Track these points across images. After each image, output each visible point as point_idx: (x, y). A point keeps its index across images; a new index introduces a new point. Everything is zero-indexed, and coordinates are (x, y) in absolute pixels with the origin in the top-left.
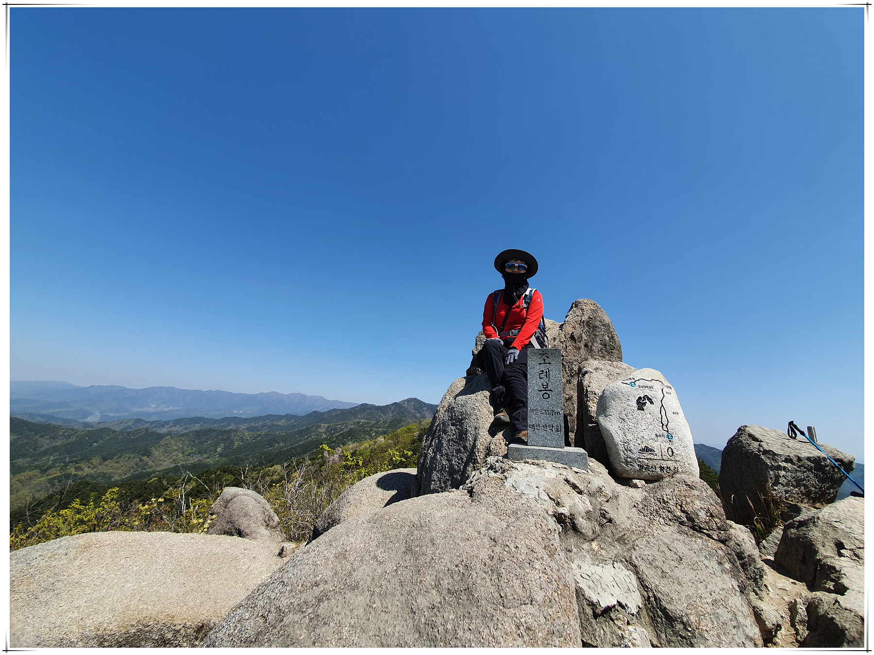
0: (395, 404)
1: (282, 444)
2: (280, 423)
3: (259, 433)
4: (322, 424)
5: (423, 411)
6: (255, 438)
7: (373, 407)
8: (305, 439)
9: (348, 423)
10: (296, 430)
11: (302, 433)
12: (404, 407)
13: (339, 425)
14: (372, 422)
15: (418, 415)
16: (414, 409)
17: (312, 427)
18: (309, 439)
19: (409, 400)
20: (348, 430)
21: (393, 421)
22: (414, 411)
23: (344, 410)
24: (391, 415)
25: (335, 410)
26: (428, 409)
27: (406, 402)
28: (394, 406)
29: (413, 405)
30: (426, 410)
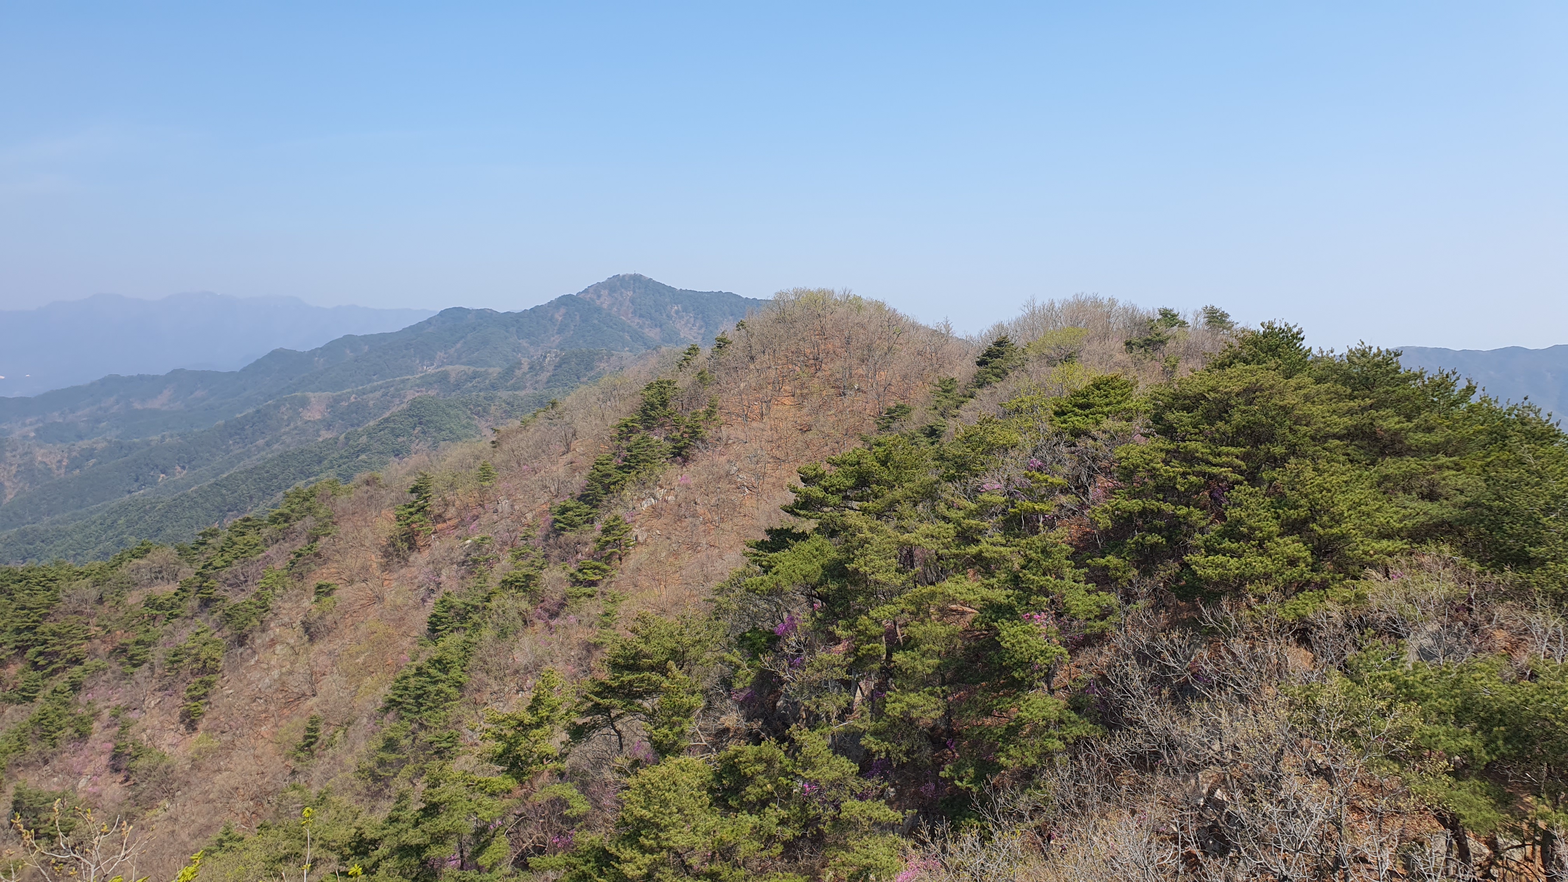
0: (566, 301)
1: (180, 474)
2: (155, 404)
3: (85, 444)
4: (310, 394)
5: (669, 317)
6: (75, 464)
7: (485, 317)
8: (259, 449)
9: (403, 381)
10: (221, 422)
11: (243, 429)
12: (598, 310)
13: (374, 390)
14: (491, 370)
15: (652, 334)
16: (634, 312)
17: (277, 407)
18: (276, 446)
19: (617, 284)
20: (404, 406)
21: (564, 361)
22: (637, 320)
23: (383, 337)
24: (557, 339)
25: (349, 341)
26: (685, 310)
27: (604, 293)
28: (563, 310)
29: (632, 301)
30: (677, 312)
